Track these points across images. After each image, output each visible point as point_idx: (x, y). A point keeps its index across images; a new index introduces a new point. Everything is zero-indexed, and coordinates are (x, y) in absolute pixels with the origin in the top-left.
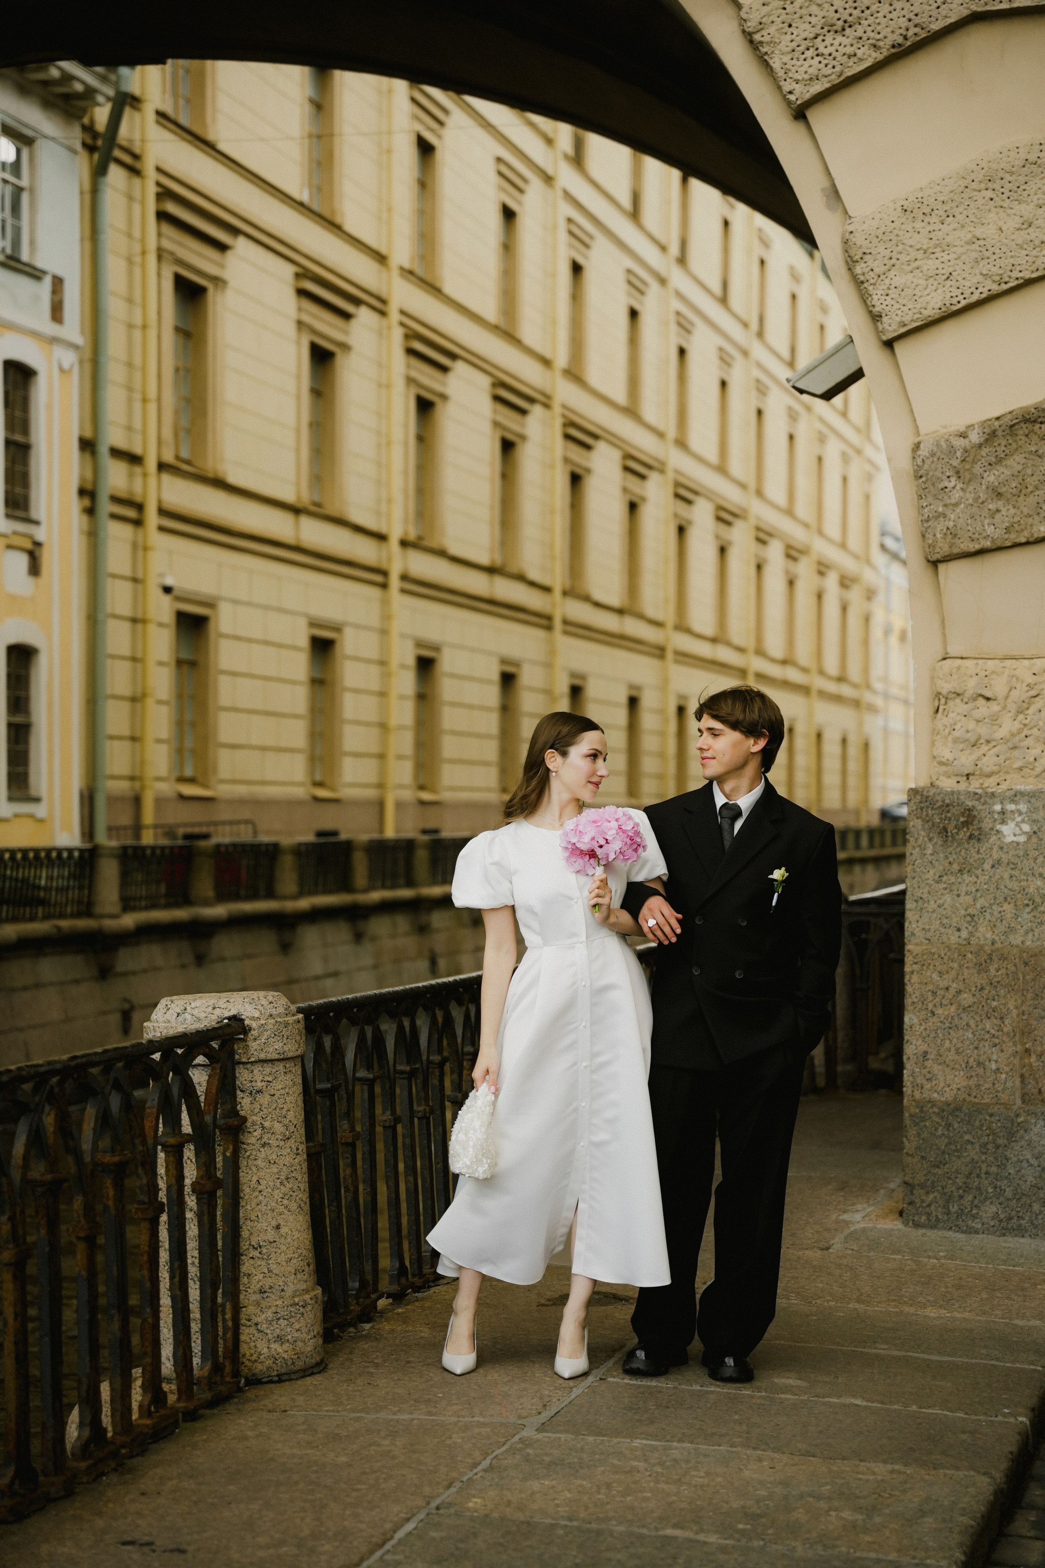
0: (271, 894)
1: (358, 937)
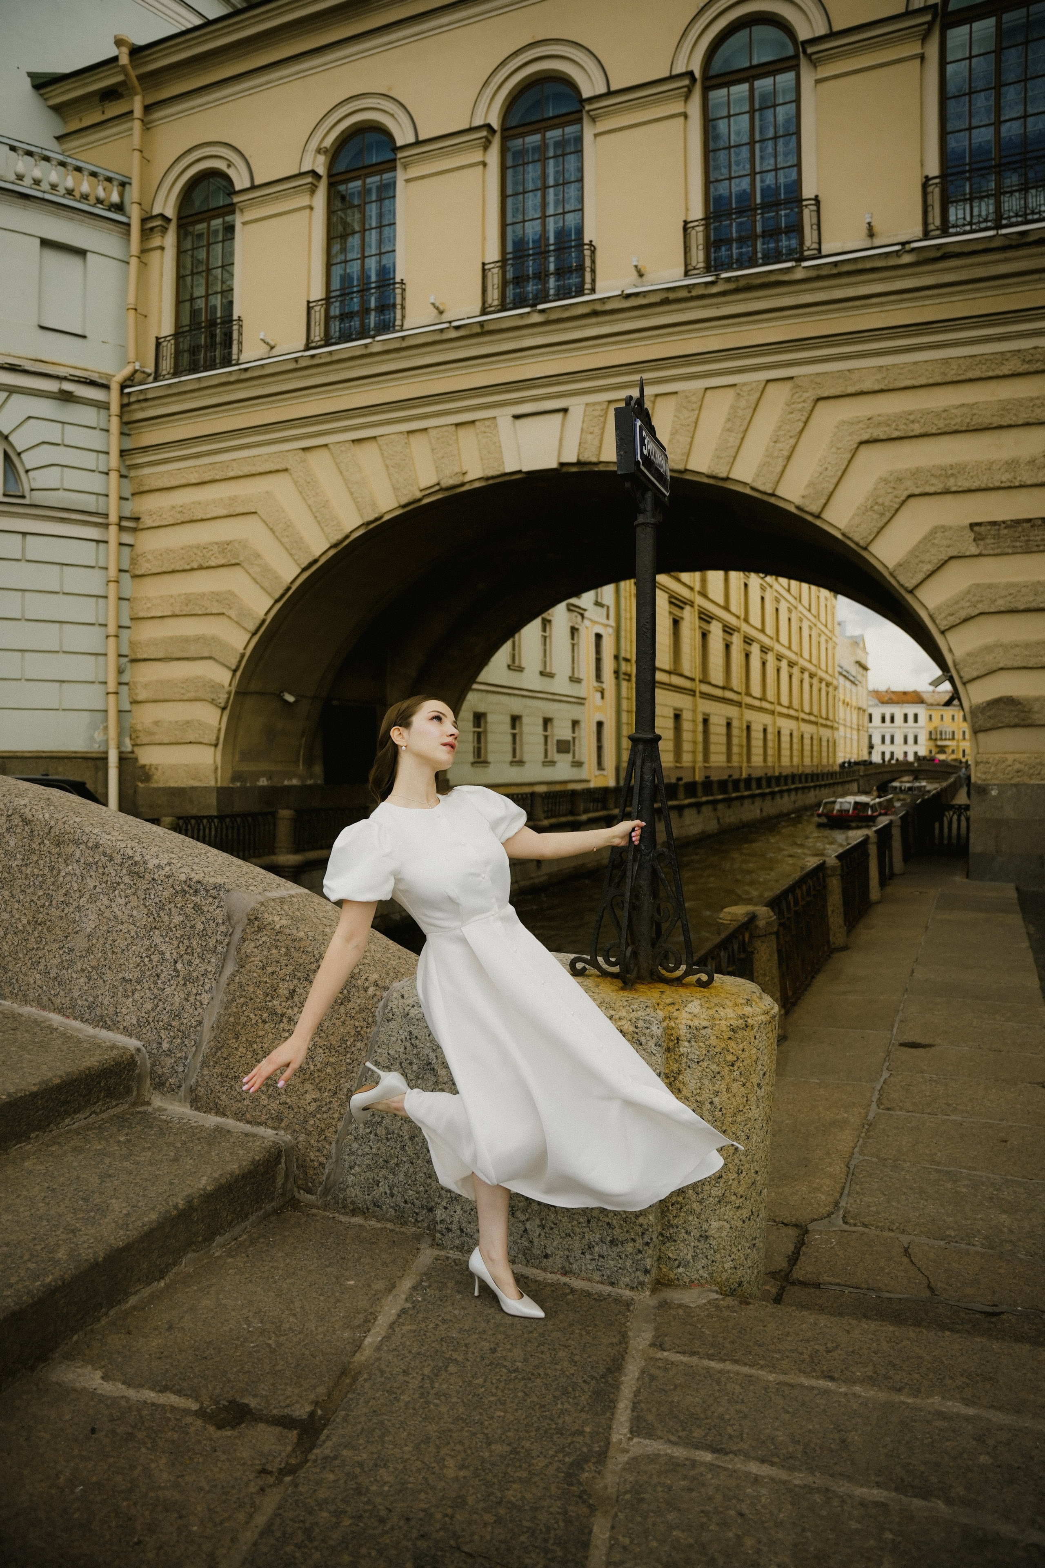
0: (676, 799)
1: (699, 812)
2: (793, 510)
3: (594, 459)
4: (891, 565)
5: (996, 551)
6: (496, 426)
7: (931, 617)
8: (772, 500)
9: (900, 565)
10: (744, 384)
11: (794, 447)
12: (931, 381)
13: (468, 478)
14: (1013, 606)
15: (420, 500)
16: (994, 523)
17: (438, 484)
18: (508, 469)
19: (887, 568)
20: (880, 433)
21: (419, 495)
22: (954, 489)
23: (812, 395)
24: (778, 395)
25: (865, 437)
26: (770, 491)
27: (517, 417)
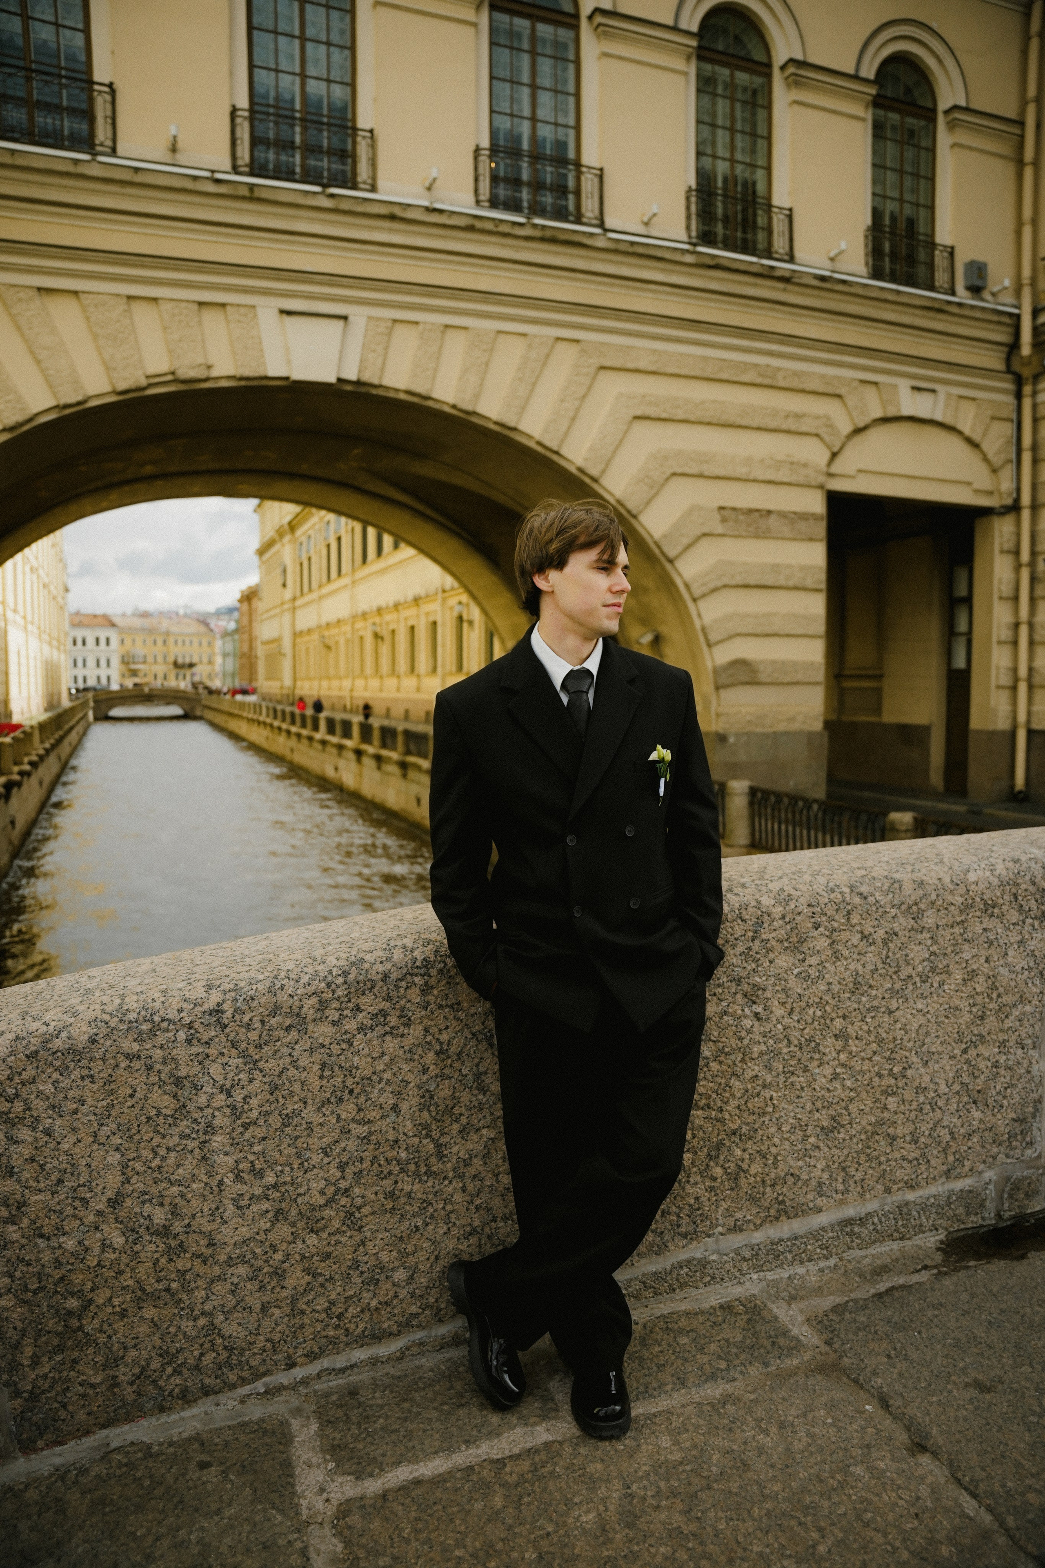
2: (573, 470)
3: (375, 381)
4: (657, 535)
5: (736, 533)
6: (255, 316)
7: (687, 586)
8: (555, 458)
9: (664, 536)
10: (535, 336)
11: (578, 410)
12: (692, 373)
13: (215, 373)
14: (745, 582)
15: (144, 389)
16: (734, 509)
17: (173, 373)
18: (271, 373)
19: (652, 537)
20: (653, 412)
21: (143, 382)
22: (707, 474)
23: (596, 362)
24: (566, 355)
25: (639, 413)
26: (555, 448)
27: (283, 312)
